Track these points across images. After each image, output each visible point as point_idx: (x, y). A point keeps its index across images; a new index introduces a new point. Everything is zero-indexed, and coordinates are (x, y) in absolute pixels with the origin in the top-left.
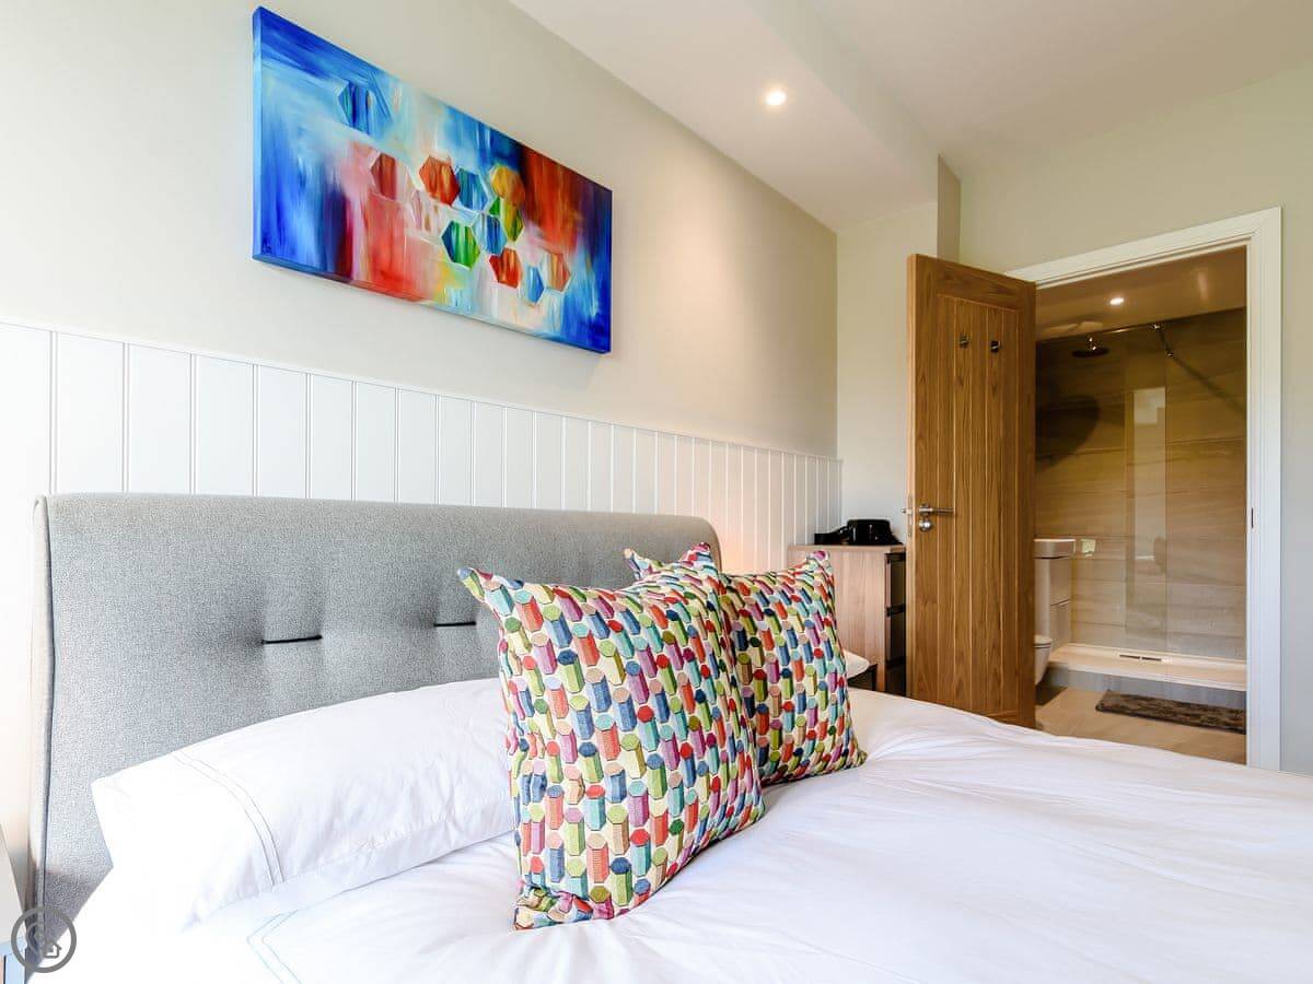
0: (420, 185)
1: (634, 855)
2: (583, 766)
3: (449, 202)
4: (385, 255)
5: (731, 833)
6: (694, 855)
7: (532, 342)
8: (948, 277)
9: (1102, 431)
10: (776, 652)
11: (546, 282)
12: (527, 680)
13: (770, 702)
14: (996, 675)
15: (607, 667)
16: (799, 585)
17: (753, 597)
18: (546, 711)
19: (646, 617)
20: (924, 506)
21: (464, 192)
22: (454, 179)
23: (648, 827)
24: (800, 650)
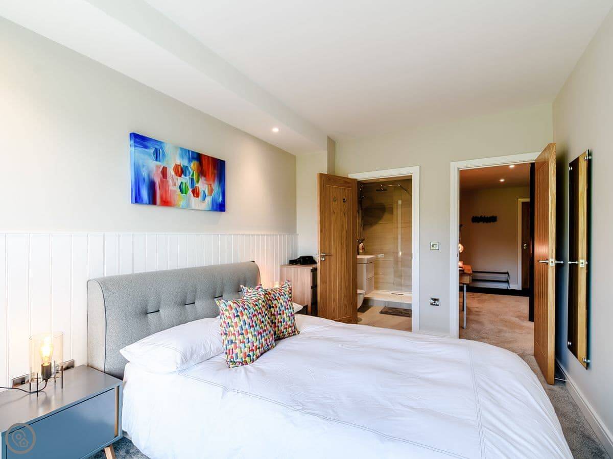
0: (173, 173)
1: (251, 353)
2: (241, 337)
3: (180, 176)
4: (164, 196)
5: (269, 350)
6: (262, 354)
7: (203, 212)
8: (329, 180)
9: (387, 216)
10: (278, 309)
11: (207, 195)
12: (228, 321)
13: (276, 321)
14: (345, 305)
15: (245, 317)
16: (283, 291)
17: (272, 295)
18: (233, 327)
19: (251, 306)
20: (322, 253)
21: (185, 172)
22: (182, 169)
23: (254, 348)
24: (283, 308)
